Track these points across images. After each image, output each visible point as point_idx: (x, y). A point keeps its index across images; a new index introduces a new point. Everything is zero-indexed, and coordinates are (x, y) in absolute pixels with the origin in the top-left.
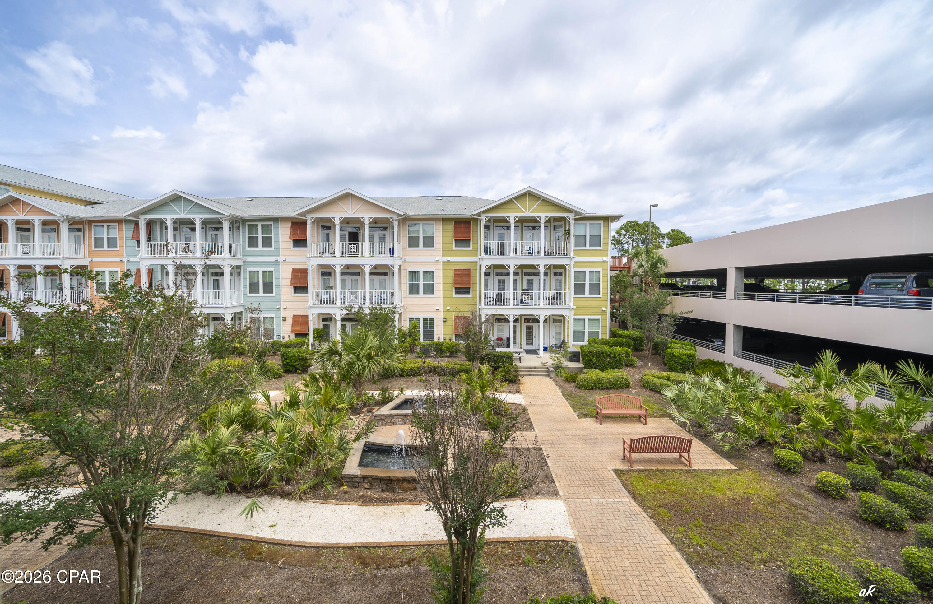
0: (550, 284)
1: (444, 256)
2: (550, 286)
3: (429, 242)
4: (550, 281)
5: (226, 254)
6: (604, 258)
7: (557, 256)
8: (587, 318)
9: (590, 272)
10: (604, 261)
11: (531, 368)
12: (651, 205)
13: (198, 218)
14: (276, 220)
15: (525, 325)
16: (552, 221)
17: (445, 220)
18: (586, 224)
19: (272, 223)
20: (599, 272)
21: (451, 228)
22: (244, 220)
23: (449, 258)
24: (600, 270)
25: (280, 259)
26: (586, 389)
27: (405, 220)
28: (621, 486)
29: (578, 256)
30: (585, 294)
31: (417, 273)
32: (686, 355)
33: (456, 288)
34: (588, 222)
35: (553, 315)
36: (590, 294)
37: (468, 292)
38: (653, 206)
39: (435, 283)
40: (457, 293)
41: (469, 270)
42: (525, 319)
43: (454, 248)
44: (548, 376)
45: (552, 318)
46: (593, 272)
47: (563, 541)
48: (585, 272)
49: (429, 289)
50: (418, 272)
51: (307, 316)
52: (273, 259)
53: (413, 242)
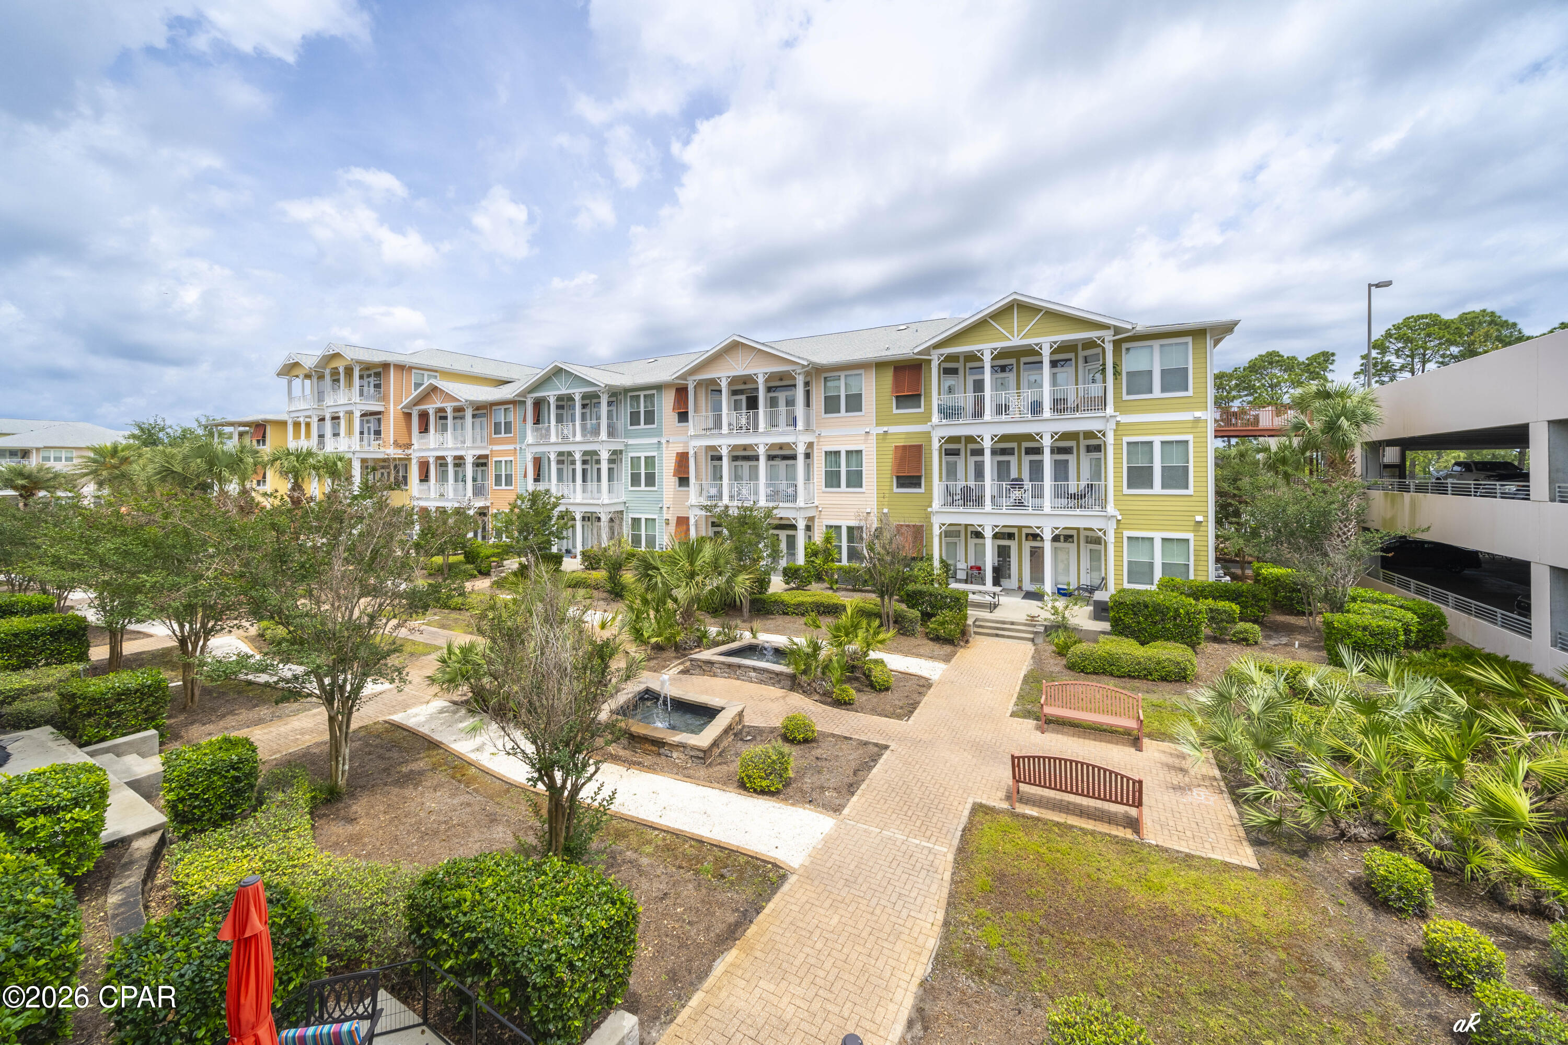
0: (1078, 468)
1: (877, 424)
2: (1078, 473)
3: (854, 403)
4: (1078, 463)
5: (604, 435)
6: (1198, 414)
7: (1078, 415)
8: (1158, 536)
9: (1162, 442)
10: (1197, 420)
11: (1004, 623)
12: (1370, 286)
13: (577, 393)
14: (659, 387)
15: (1027, 546)
16: (1080, 347)
17: (880, 365)
18: (1151, 347)
19: (654, 392)
20: (1187, 442)
21: (888, 377)
22: (627, 390)
23: (885, 429)
24: (1189, 437)
25: (663, 441)
26: (1082, 671)
27: (817, 372)
28: (961, 828)
29: (1122, 413)
30: (1152, 487)
31: (837, 453)
32: (1365, 629)
33: (898, 477)
34: (1156, 344)
35: (1085, 529)
36: (1163, 487)
37: (918, 485)
38: (1377, 286)
39: (864, 469)
40: (900, 485)
41: (920, 447)
42: (1027, 535)
43: (895, 411)
44: (1033, 640)
45: (1083, 534)
46: (1171, 442)
47: (775, 865)
48: (1151, 443)
49: (855, 480)
50: (839, 452)
51: (688, 519)
52: (655, 440)
53: (831, 405)
